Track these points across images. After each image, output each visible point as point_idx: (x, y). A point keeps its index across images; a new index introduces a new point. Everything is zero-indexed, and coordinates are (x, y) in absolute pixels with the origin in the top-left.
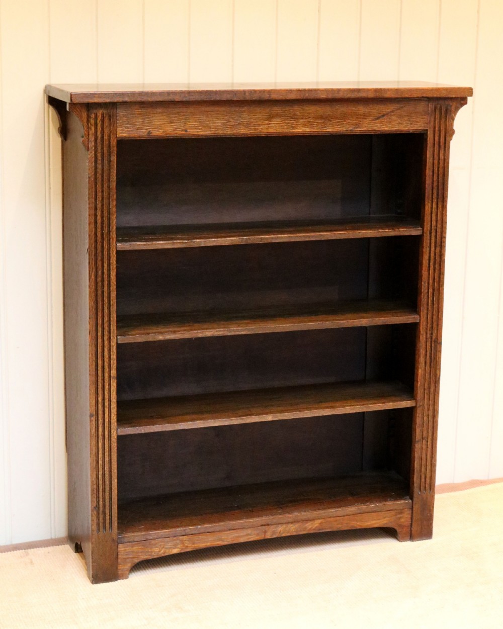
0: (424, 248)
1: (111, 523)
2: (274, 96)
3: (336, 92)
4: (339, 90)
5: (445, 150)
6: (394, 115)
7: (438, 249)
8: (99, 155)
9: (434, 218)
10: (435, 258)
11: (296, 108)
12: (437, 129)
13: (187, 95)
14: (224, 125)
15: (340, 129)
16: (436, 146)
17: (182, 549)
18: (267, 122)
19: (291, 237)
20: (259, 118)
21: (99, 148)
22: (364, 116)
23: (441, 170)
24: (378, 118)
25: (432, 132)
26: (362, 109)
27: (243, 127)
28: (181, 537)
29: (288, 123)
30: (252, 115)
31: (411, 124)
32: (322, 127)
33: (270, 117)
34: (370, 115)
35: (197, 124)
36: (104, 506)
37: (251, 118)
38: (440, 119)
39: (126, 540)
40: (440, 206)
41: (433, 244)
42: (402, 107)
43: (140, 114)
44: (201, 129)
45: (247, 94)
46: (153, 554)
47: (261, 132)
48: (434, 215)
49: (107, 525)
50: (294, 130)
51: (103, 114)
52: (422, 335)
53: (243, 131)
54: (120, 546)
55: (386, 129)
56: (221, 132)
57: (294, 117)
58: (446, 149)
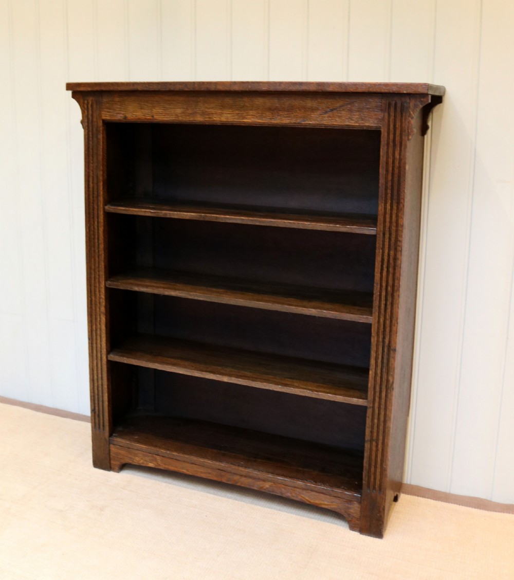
0: (377, 249)
1: (103, 426)
2: (220, 88)
3: (278, 85)
4: (281, 83)
5: (401, 150)
6: (343, 110)
7: (392, 253)
8: (90, 133)
9: (388, 220)
10: (389, 261)
11: (246, 99)
12: (392, 126)
13: (147, 86)
14: (184, 113)
15: (287, 121)
16: (391, 144)
17: (156, 466)
18: (219, 111)
19: (243, 219)
20: (213, 108)
21: (91, 128)
22: (313, 110)
23: (396, 171)
24: (326, 112)
25: (386, 129)
26: (310, 103)
27: (199, 116)
28: (155, 456)
29: (239, 113)
30: (206, 105)
31: (362, 120)
32: (270, 119)
33: (223, 107)
34: (317, 109)
35: (160, 111)
36: (99, 411)
37: (206, 107)
38: (395, 116)
39: (115, 443)
40: (395, 207)
41: (387, 246)
42: (353, 103)
43: (119, 102)
44: (164, 115)
45: (196, 85)
46: (135, 461)
47: (214, 121)
48: (388, 216)
49: (101, 427)
50: (244, 120)
51: (92, 101)
52: (374, 337)
53: (199, 119)
54: (111, 445)
55: (335, 123)
56: (180, 118)
57: (243, 108)
58: (403, 148)
